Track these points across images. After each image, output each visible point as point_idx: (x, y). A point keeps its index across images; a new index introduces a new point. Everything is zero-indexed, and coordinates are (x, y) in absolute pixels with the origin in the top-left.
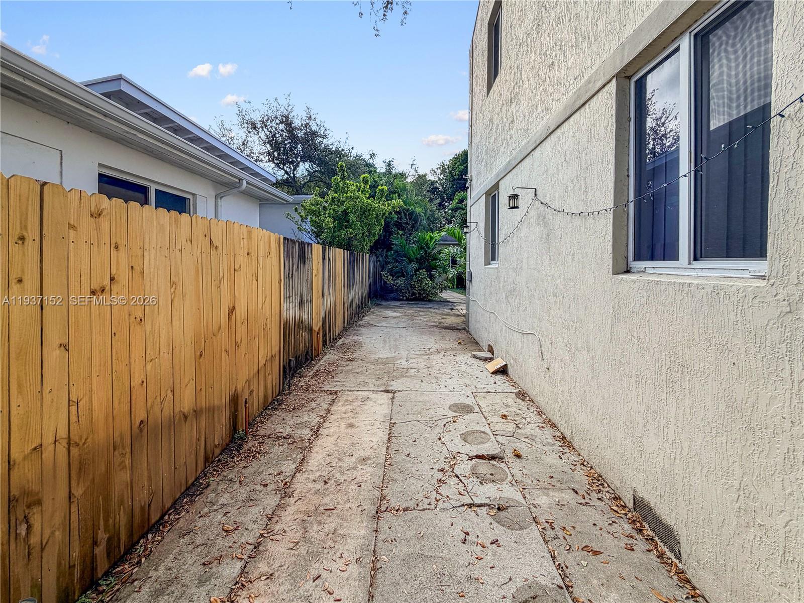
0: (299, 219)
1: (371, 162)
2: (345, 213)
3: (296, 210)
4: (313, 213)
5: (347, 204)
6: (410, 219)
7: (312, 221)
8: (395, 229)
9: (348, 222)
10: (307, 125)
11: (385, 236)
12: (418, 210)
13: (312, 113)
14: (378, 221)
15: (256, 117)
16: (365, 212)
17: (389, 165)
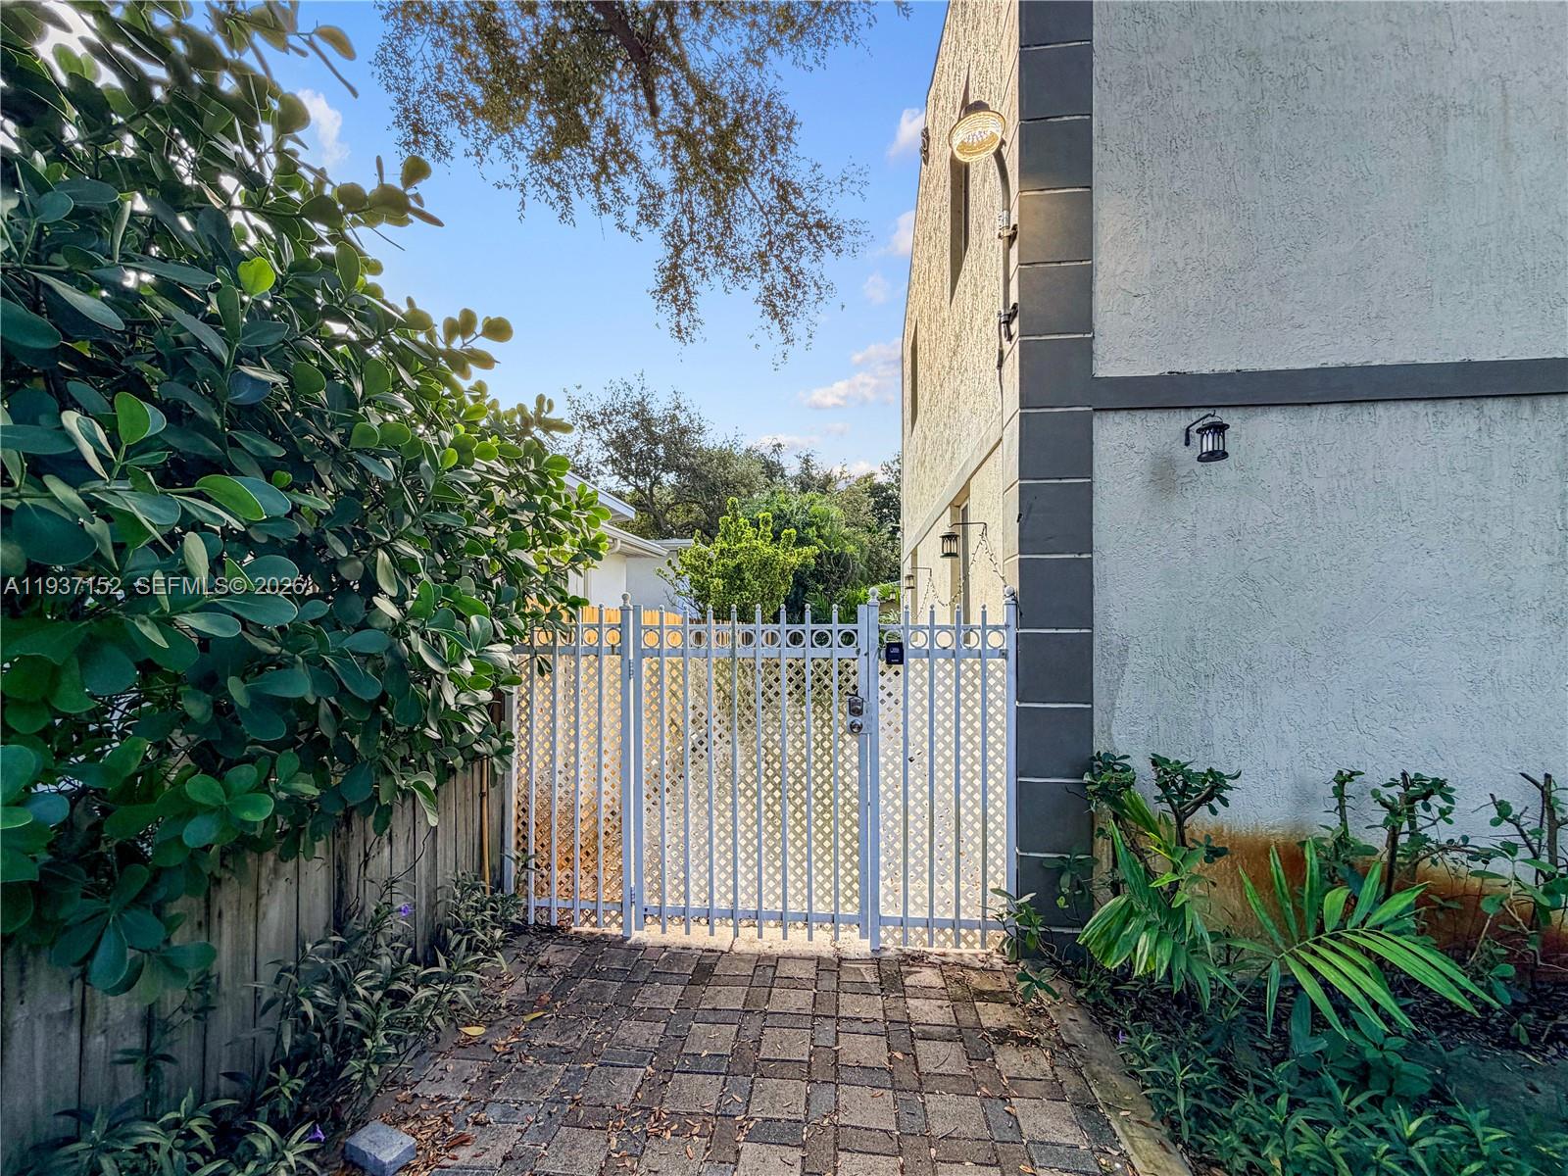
0: (672, 575)
1: (775, 458)
2: (738, 568)
3: (670, 563)
4: (695, 569)
5: (740, 558)
6: (837, 565)
7: (692, 580)
8: (811, 582)
9: (742, 580)
10: (674, 418)
11: (796, 594)
12: (851, 549)
13: (681, 400)
14: (784, 578)
15: (593, 407)
16: (766, 564)
17: (807, 461)
